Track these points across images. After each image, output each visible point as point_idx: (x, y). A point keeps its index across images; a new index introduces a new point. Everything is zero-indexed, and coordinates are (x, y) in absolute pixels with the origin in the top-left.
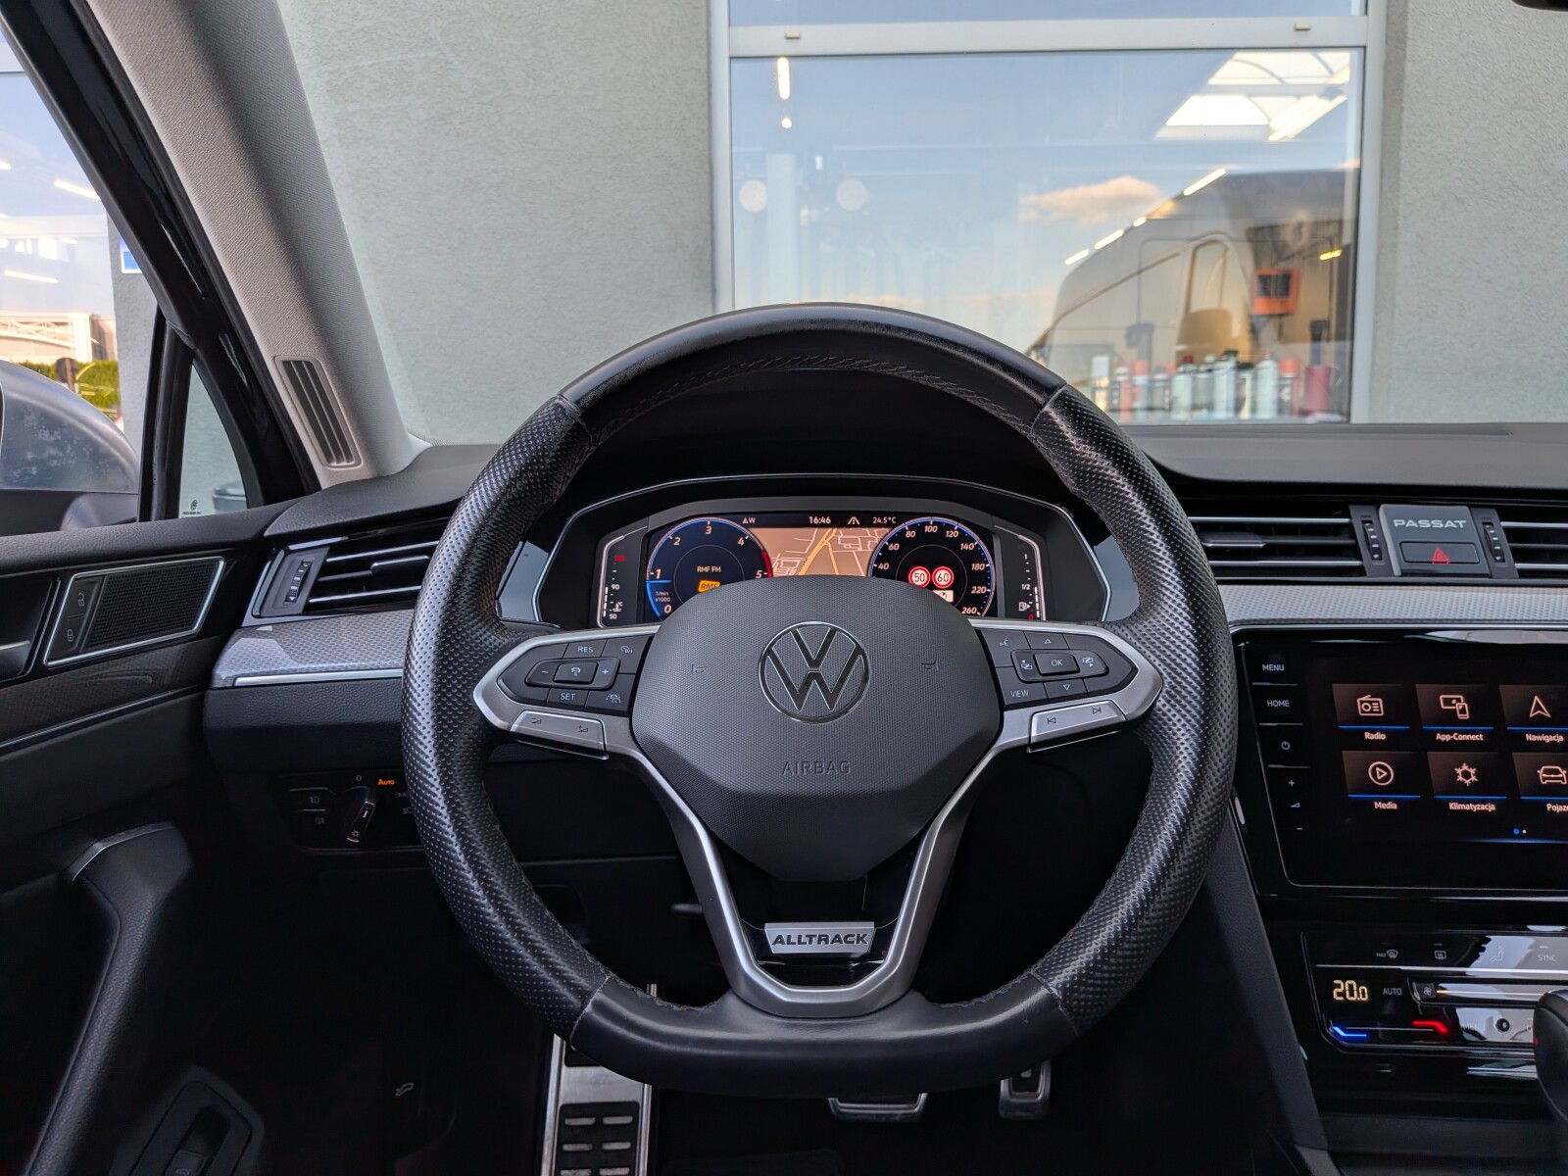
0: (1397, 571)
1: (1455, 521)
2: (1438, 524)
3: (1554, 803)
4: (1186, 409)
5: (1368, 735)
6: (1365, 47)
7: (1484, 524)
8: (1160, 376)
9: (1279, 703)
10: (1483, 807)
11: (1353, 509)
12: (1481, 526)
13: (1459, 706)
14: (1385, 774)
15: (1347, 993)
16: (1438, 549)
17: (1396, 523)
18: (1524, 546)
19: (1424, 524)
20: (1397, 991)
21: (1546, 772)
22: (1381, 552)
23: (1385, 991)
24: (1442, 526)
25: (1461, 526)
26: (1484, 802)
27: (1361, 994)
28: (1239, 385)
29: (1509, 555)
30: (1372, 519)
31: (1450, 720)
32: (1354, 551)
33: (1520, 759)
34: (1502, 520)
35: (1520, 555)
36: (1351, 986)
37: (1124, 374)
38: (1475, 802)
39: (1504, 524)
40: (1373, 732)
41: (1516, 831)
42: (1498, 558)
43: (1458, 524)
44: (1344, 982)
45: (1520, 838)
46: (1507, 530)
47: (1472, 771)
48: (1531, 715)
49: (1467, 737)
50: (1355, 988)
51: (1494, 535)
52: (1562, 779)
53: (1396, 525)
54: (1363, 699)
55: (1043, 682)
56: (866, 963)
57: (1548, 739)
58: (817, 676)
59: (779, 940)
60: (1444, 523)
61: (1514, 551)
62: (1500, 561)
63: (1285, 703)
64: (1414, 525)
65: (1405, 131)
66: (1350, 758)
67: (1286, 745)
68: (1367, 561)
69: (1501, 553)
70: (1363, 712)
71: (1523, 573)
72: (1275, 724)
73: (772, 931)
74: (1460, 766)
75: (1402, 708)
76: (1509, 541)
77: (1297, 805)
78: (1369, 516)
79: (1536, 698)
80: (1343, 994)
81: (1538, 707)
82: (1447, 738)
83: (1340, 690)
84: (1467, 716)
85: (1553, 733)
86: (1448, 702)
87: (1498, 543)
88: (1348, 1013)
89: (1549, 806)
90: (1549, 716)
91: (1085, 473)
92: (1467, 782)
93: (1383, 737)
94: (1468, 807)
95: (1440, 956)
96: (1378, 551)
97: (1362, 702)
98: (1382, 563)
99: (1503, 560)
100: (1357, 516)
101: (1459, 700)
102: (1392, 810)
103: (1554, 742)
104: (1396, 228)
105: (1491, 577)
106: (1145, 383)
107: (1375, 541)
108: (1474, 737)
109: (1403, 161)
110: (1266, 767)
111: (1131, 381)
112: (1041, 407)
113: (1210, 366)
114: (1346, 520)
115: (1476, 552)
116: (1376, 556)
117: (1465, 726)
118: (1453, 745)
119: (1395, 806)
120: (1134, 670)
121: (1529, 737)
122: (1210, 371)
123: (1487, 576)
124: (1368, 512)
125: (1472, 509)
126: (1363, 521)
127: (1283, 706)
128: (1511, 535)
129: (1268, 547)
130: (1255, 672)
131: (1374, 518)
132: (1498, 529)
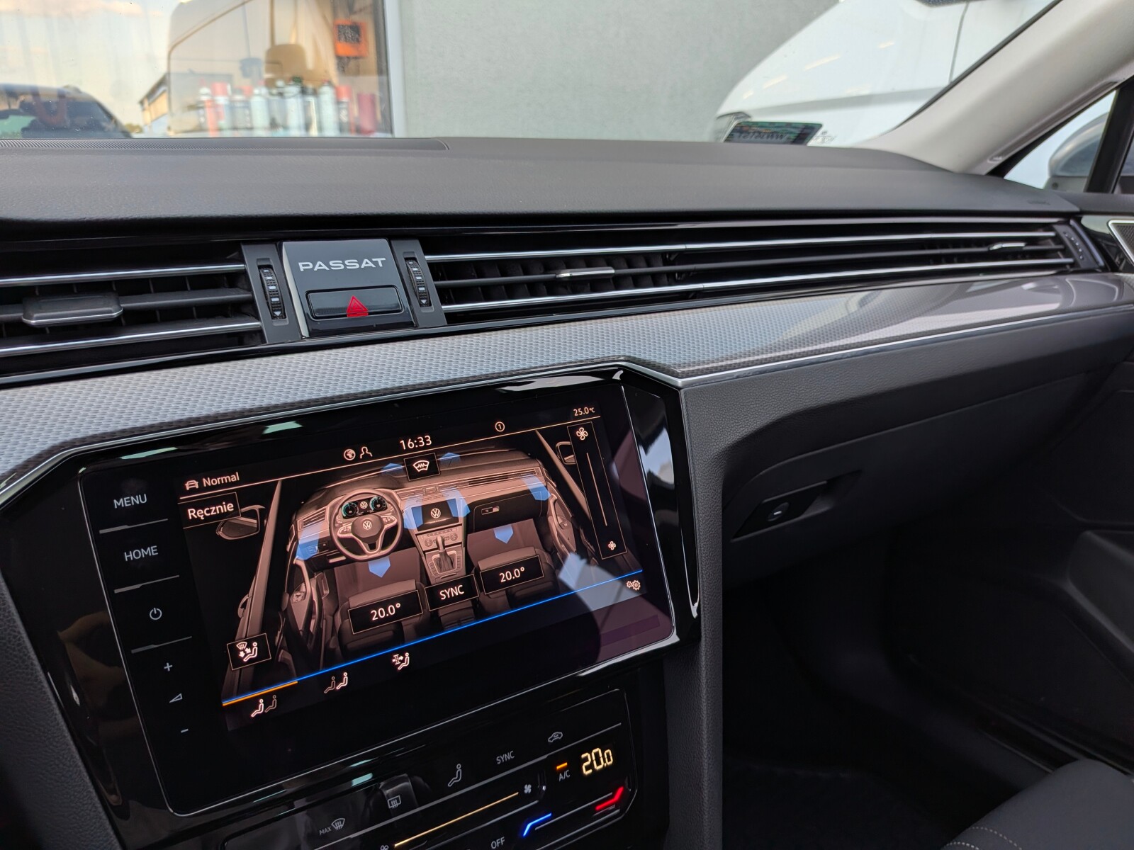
0: (305, 332)
1: (374, 257)
2: (352, 264)
4: (265, 128)
7: (407, 259)
8: (239, 97)
9: (142, 553)
11: (246, 252)
12: (403, 264)
18: (450, 284)
19: (336, 265)
22: (281, 308)
24: (358, 266)
25: (381, 265)
28: (306, 108)
29: (435, 297)
30: (272, 264)
32: (245, 308)
34: (426, 253)
35: (446, 295)
37: (207, 94)
39: (428, 257)
42: (424, 301)
43: (376, 263)
46: (432, 265)
51: (418, 274)
53: (302, 269)
60: (360, 263)
61: (440, 290)
62: (426, 305)
63: (151, 551)
64: (324, 267)
67: (156, 613)
68: (266, 321)
69: (426, 295)
71: (452, 318)
72: (138, 586)
76: (435, 279)
77: (179, 697)
78: (268, 259)
87: (421, 284)
95: (394, 803)
98: (286, 322)
99: (429, 304)
100: (251, 260)
105: (416, 327)
106: (227, 103)
107: (274, 294)
110: (127, 655)
111: (213, 101)
113: (281, 90)
114: (241, 266)
115: (396, 295)
116: (278, 313)
122: (281, 94)
123: (410, 325)
124: (266, 252)
125: (392, 242)
126: (260, 267)
127: (147, 556)
128: (437, 270)
129: (127, 312)
130: (104, 514)
131: (274, 261)
132: (421, 264)
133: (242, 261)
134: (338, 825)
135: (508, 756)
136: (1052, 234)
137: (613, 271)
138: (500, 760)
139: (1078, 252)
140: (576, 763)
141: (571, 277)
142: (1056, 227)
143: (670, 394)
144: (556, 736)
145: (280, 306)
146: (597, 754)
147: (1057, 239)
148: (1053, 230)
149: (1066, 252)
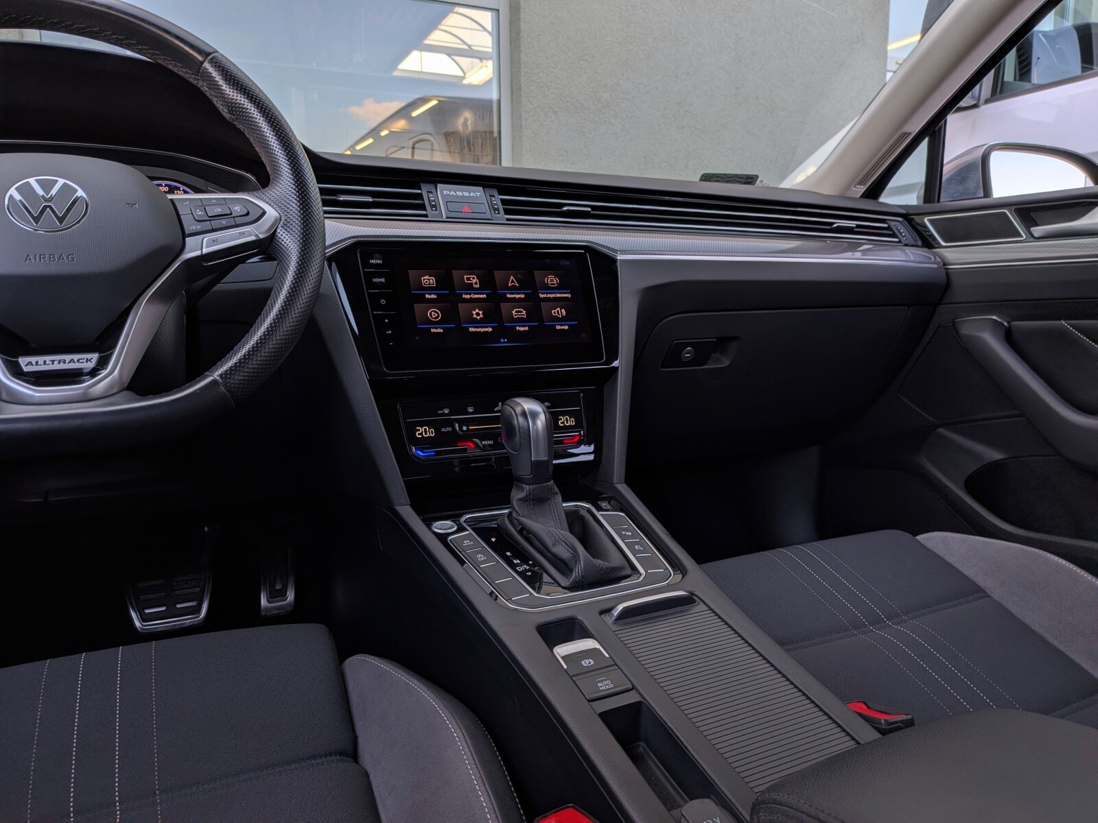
0: (444, 216)
1: (476, 193)
2: (466, 194)
3: (520, 326)
5: (427, 296)
6: (498, 10)
7: (490, 196)
9: (379, 280)
10: (486, 330)
11: (422, 185)
12: (488, 197)
13: (474, 281)
14: (436, 315)
15: (424, 433)
16: (466, 206)
18: (511, 209)
19: (459, 194)
20: (449, 429)
21: (516, 312)
22: (435, 207)
23: (443, 430)
25: (478, 196)
26: (487, 327)
27: (430, 433)
29: (502, 211)
31: (469, 288)
32: (423, 207)
33: (504, 306)
34: (500, 194)
35: (507, 212)
36: (425, 429)
38: (482, 327)
39: (501, 197)
40: (430, 294)
41: (502, 340)
43: (476, 195)
44: (422, 428)
45: (504, 343)
46: (502, 200)
47: (481, 312)
48: (510, 285)
49: (479, 296)
50: (428, 430)
51: (495, 202)
52: (524, 315)
53: (445, 194)
55: (210, 220)
56: (93, 373)
57: (517, 296)
58: (50, 207)
59: (30, 363)
60: (469, 194)
61: (504, 209)
62: (497, 213)
63: (383, 280)
64: (454, 194)
65: (522, 65)
66: (418, 308)
67: (383, 302)
68: (429, 211)
70: (425, 284)
71: (508, 220)
72: (377, 291)
73: (23, 361)
74: (475, 311)
75: (445, 282)
76: (502, 205)
77: (390, 332)
78: (431, 189)
79: (512, 277)
80: (421, 434)
82: (468, 296)
83: (412, 274)
84: (478, 286)
85: (520, 294)
86: (468, 279)
87: (496, 204)
88: (423, 443)
89: (518, 328)
90: (518, 285)
91: (232, 107)
92: (478, 317)
93: (435, 297)
94: (479, 330)
95: (470, 410)
96: (435, 206)
97: (424, 279)
98: (437, 212)
99: (499, 213)
100: (424, 190)
101: (474, 278)
103: (520, 298)
104: (521, 126)
105: (492, 221)
107: (433, 201)
108: (482, 296)
109: (522, 84)
110: (372, 313)
112: (202, 63)
114: (420, 191)
115: (485, 208)
116: (434, 209)
117: (477, 291)
118: (471, 300)
119: (442, 331)
120: (264, 213)
121: (508, 296)
123: (490, 220)
124: (431, 187)
125: (485, 188)
126: (428, 192)
127: (381, 282)
128: (504, 202)
129: (374, 202)
130: (366, 264)
131: (433, 191)
132: (497, 199)
133: (420, 189)
134: (446, 411)
136: (886, 226)
137: (591, 211)
139: (902, 235)
140: (556, 420)
141: (567, 211)
142: (887, 221)
143: (614, 261)
144: (547, 404)
146: (567, 419)
147: (889, 228)
148: (886, 223)
149: (894, 235)
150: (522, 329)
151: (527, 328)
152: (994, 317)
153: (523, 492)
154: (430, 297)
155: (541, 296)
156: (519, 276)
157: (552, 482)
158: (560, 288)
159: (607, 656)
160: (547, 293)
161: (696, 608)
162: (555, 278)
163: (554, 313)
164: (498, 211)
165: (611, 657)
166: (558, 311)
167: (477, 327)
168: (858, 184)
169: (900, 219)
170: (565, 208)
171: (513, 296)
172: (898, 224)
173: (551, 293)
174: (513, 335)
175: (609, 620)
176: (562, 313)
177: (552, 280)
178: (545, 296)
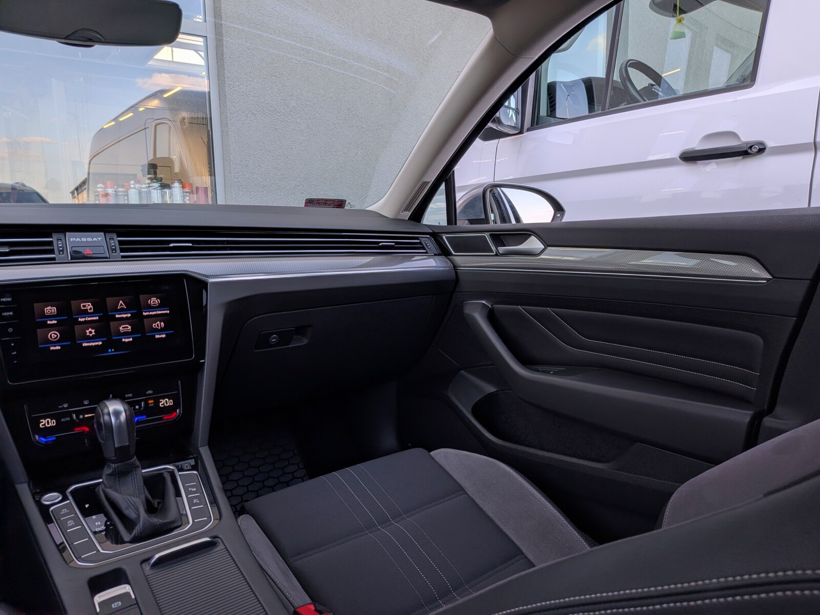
0: (70, 259)
1: (98, 238)
2: (90, 239)
3: (125, 338)
5: (49, 322)
6: (207, 37)
7: (110, 239)
9: (8, 314)
10: (97, 343)
11: (53, 234)
12: (108, 240)
13: (89, 307)
14: (56, 336)
15: (46, 424)
16: (88, 248)
17: (71, 240)
18: (125, 247)
19: (84, 239)
20: (68, 419)
21: (123, 328)
25: (100, 240)
26: (97, 341)
27: (52, 423)
29: (118, 250)
30: (62, 238)
31: (85, 313)
32: (52, 252)
33: (113, 324)
34: (118, 236)
35: (122, 250)
36: (48, 421)
38: (93, 342)
39: (119, 239)
40: (51, 320)
44: (45, 420)
45: (111, 352)
46: (119, 241)
47: (93, 331)
48: (118, 308)
49: (92, 319)
50: (50, 421)
51: (113, 243)
52: (129, 329)
54: (48, 308)
57: (124, 316)
60: (92, 239)
61: (120, 248)
62: (114, 252)
63: (11, 313)
64: (79, 240)
66: (39, 331)
67: (10, 330)
68: (57, 255)
70: (47, 313)
71: (123, 257)
72: (5, 322)
74: (88, 329)
75: (64, 310)
76: (119, 245)
77: (15, 353)
79: (121, 302)
80: (43, 425)
81: (121, 305)
82: (83, 320)
83: (37, 306)
84: (92, 311)
85: (127, 314)
86: (84, 306)
87: (114, 245)
88: (47, 431)
89: (123, 340)
90: (125, 307)
92: (91, 335)
93: (56, 322)
94: (90, 344)
95: (86, 402)
97: (47, 310)
98: (64, 255)
99: (116, 252)
101: (89, 305)
102: (58, 350)
103: (126, 317)
105: (111, 258)
107: (61, 247)
108: (94, 318)
114: (51, 239)
115: (104, 249)
116: (61, 253)
117: (91, 315)
118: (85, 322)
119: (59, 348)
121: (117, 316)
123: (107, 258)
124: (61, 236)
125: (106, 234)
126: (58, 239)
127: (10, 315)
128: (120, 243)
129: (11, 251)
131: (63, 238)
132: (115, 240)
133: (52, 238)
134: (66, 406)
135: (131, 395)
136: (419, 241)
137: (191, 245)
138: (126, 396)
139: (428, 248)
140: (157, 402)
141: (173, 246)
142: (419, 238)
143: (206, 284)
144: (150, 392)
145: (63, 251)
146: (166, 401)
147: (420, 243)
148: (419, 240)
149: (424, 248)
150: (127, 340)
151: (131, 339)
152: (484, 302)
153: (110, 469)
154: (51, 322)
155: (144, 314)
156: (127, 301)
157: (135, 458)
158: (160, 307)
159: (133, 597)
160: (149, 312)
161: (216, 548)
162: (157, 299)
163: (155, 326)
164: (115, 249)
165: (136, 598)
166: (158, 325)
167: (89, 342)
168: (404, 211)
169: (428, 236)
170: (172, 245)
171: (121, 316)
172: (427, 239)
173: (153, 311)
174: (119, 345)
175: (147, 567)
176: (161, 325)
177: (154, 301)
178: (148, 313)
